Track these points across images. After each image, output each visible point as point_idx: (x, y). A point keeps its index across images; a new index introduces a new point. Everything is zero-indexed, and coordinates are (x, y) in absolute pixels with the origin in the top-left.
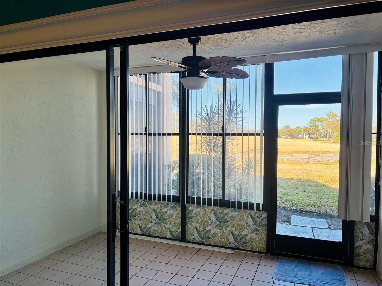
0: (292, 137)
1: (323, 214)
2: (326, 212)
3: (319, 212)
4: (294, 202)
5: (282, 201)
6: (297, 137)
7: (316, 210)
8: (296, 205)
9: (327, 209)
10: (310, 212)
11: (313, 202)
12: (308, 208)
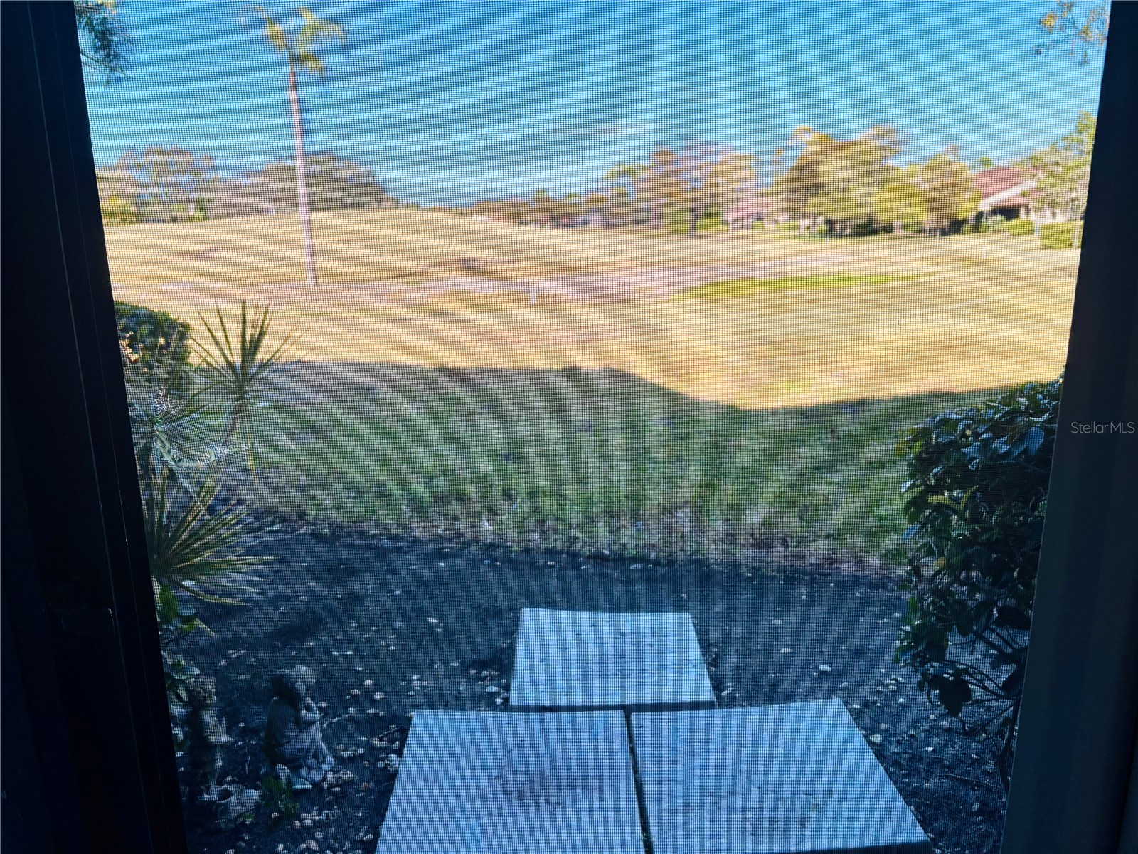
0: (556, 222)
1: (671, 563)
2: (682, 550)
3: (653, 556)
4: (539, 502)
5: (489, 503)
6: (569, 225)
7: (637, 539)
8: (548, 523)
9: (686, 530)
10: (613, 560)
11: (624, 489)
12: (600, 536)
